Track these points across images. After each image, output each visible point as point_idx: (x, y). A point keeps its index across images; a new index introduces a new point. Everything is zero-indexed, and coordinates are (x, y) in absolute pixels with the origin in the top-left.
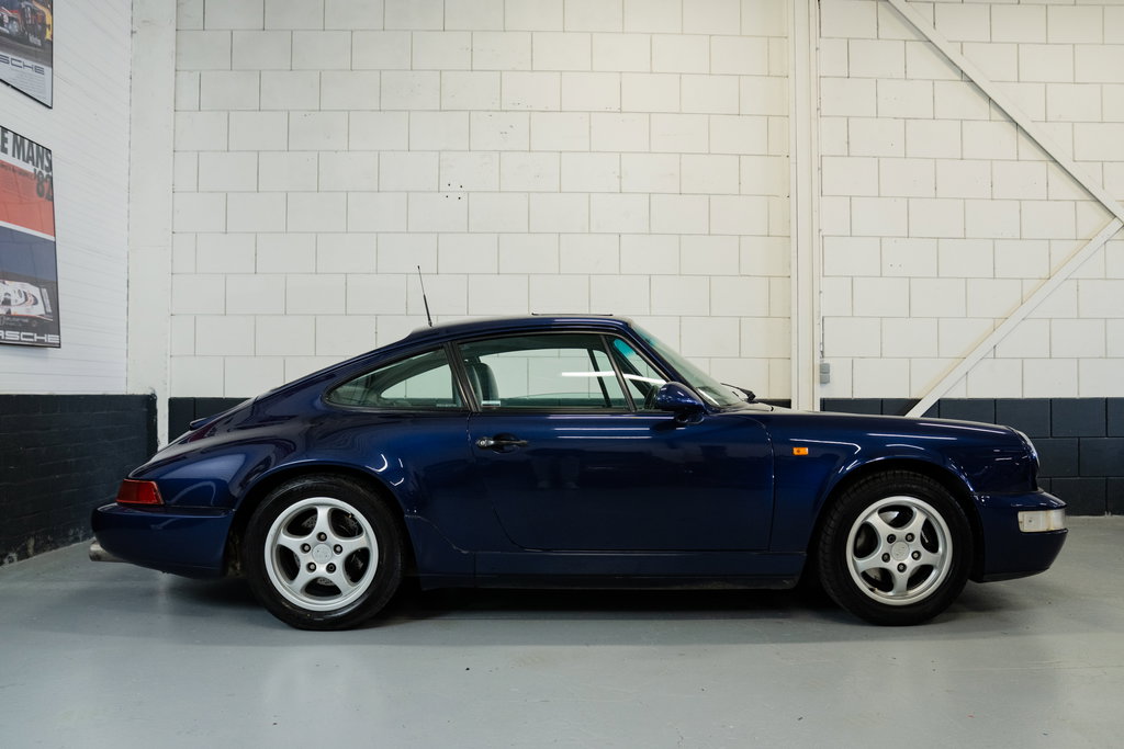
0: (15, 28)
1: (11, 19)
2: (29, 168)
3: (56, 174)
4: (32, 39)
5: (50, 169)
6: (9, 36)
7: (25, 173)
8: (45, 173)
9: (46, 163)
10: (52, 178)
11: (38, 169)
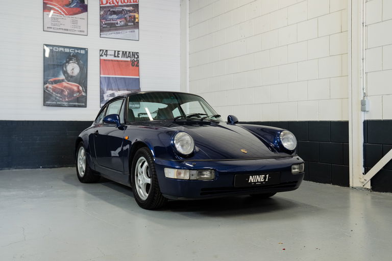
0: (122, 23)
1: (120, 22)
2: (129, 59)
3: (140, 59)
4: (129, 24)
5: (138, 57)
6: (121, 26)
7: (127, 61)
8: (135, 59)
9: (136, 56)
10: (138, 60)
11: (133, 58)
